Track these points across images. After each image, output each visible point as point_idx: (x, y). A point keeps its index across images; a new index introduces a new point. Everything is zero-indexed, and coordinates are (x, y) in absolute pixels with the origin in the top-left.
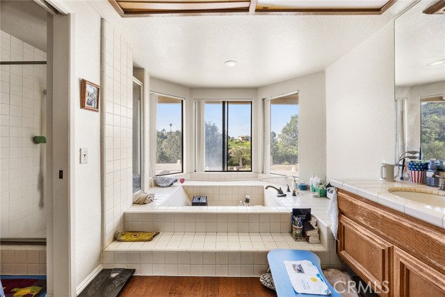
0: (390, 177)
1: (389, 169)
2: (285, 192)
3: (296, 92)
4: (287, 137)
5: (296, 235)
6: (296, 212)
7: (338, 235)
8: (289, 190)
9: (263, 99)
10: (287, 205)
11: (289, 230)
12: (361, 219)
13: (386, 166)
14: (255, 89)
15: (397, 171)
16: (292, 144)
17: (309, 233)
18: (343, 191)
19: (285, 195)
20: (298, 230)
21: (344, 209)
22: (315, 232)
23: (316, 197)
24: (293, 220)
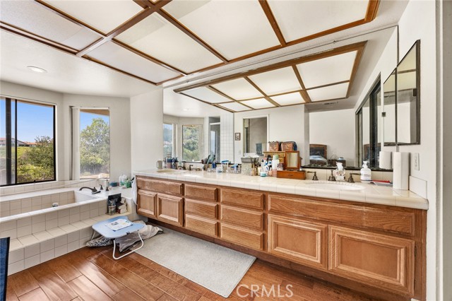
0: (160, 167)
1: (160, 162)
2: (98, 189)
3: (107, 109)
4: (87, 143)
5: (112, 212)
6: (111, 198)
7: (137, 202)
8: (102, 188)
9: (71, 107)
10: (103, 196)
11: (106, 211)
12: (147, 187)
13: (159, 162)
14: (61, 95)
15: (163, 164)
16: (94, 151)
17: (120, 208)
18: (139, 176)
19: (100, 192)
20: (113, 208)
21: (139, 186)
22: (124, 206)
23: (124, 188)
24: (109, 202)
